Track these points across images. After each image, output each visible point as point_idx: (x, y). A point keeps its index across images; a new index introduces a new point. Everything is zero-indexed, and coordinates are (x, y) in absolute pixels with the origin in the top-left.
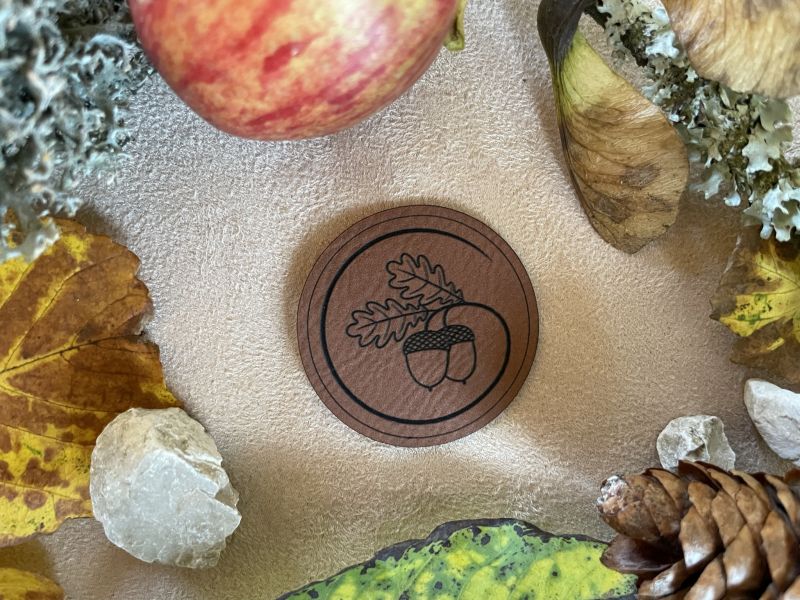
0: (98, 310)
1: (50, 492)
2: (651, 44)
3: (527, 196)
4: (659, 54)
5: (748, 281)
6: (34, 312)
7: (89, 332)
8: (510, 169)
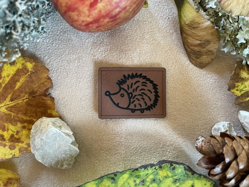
0: (35, 86)
1: (17, 145)
2: (208, 4)
3: (170, 53)
4: (210, 7)
5: (239, 78)
6: (15, 87)
7: (32, 94)
8: (164, 44)
